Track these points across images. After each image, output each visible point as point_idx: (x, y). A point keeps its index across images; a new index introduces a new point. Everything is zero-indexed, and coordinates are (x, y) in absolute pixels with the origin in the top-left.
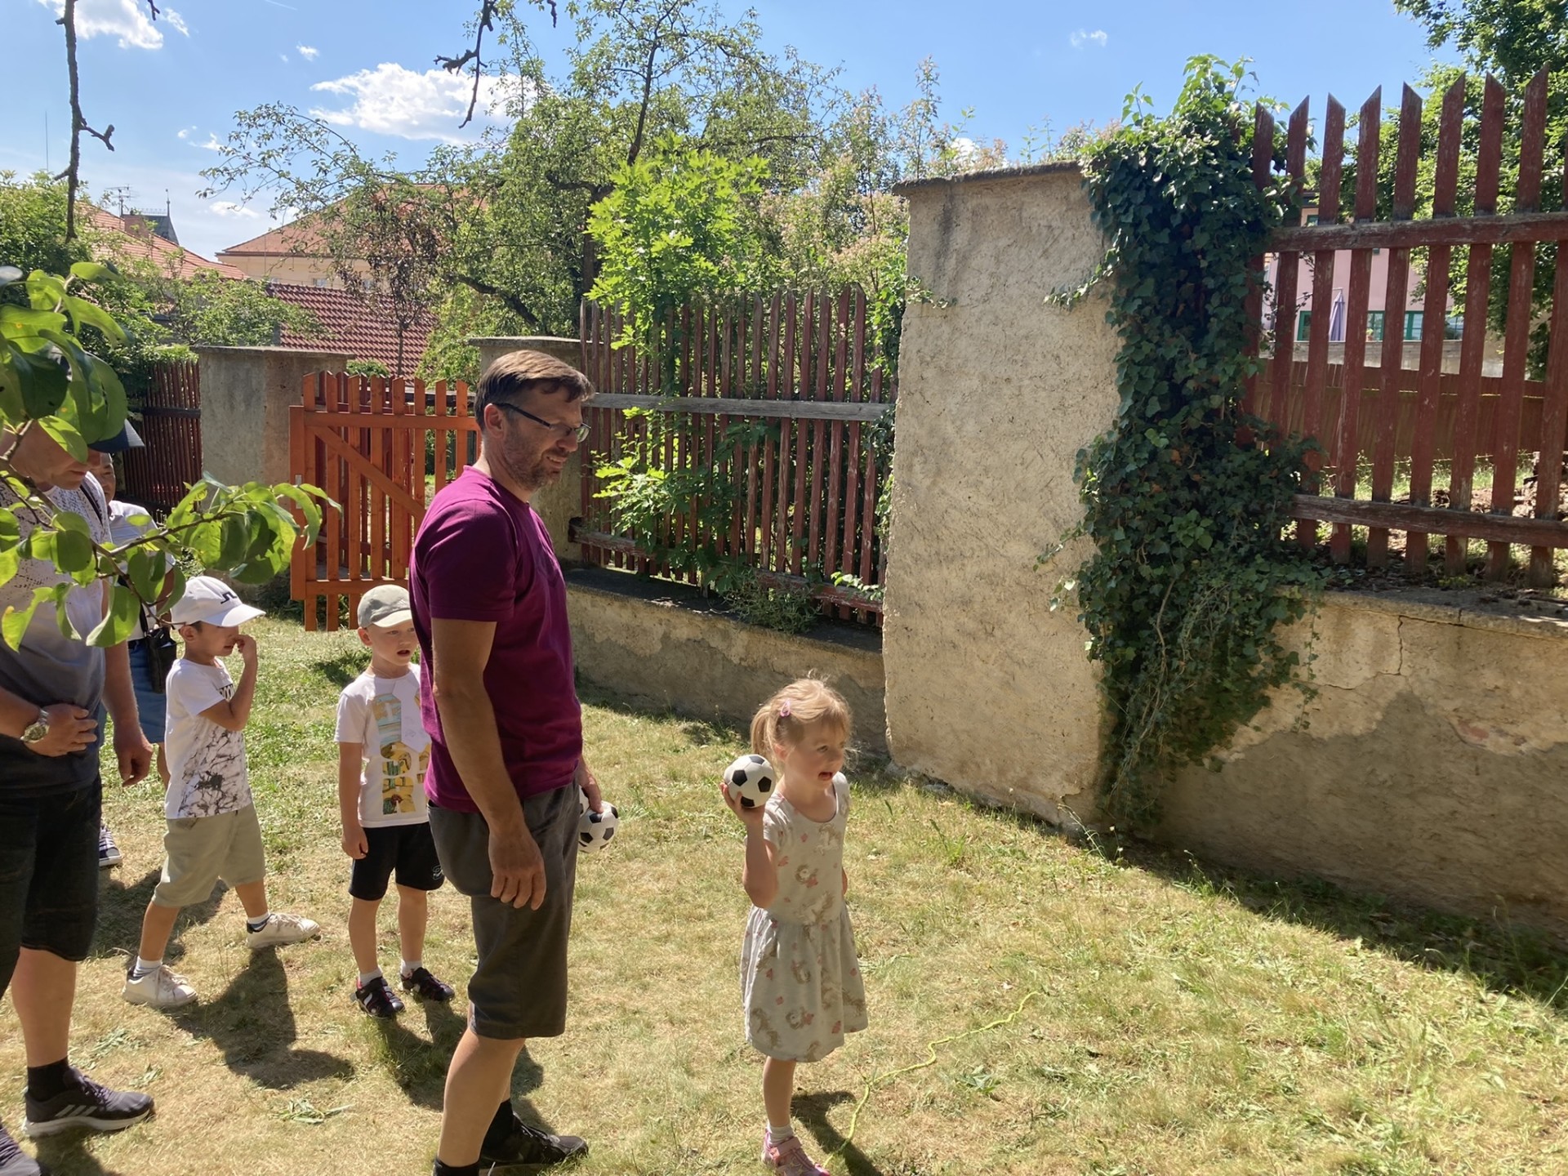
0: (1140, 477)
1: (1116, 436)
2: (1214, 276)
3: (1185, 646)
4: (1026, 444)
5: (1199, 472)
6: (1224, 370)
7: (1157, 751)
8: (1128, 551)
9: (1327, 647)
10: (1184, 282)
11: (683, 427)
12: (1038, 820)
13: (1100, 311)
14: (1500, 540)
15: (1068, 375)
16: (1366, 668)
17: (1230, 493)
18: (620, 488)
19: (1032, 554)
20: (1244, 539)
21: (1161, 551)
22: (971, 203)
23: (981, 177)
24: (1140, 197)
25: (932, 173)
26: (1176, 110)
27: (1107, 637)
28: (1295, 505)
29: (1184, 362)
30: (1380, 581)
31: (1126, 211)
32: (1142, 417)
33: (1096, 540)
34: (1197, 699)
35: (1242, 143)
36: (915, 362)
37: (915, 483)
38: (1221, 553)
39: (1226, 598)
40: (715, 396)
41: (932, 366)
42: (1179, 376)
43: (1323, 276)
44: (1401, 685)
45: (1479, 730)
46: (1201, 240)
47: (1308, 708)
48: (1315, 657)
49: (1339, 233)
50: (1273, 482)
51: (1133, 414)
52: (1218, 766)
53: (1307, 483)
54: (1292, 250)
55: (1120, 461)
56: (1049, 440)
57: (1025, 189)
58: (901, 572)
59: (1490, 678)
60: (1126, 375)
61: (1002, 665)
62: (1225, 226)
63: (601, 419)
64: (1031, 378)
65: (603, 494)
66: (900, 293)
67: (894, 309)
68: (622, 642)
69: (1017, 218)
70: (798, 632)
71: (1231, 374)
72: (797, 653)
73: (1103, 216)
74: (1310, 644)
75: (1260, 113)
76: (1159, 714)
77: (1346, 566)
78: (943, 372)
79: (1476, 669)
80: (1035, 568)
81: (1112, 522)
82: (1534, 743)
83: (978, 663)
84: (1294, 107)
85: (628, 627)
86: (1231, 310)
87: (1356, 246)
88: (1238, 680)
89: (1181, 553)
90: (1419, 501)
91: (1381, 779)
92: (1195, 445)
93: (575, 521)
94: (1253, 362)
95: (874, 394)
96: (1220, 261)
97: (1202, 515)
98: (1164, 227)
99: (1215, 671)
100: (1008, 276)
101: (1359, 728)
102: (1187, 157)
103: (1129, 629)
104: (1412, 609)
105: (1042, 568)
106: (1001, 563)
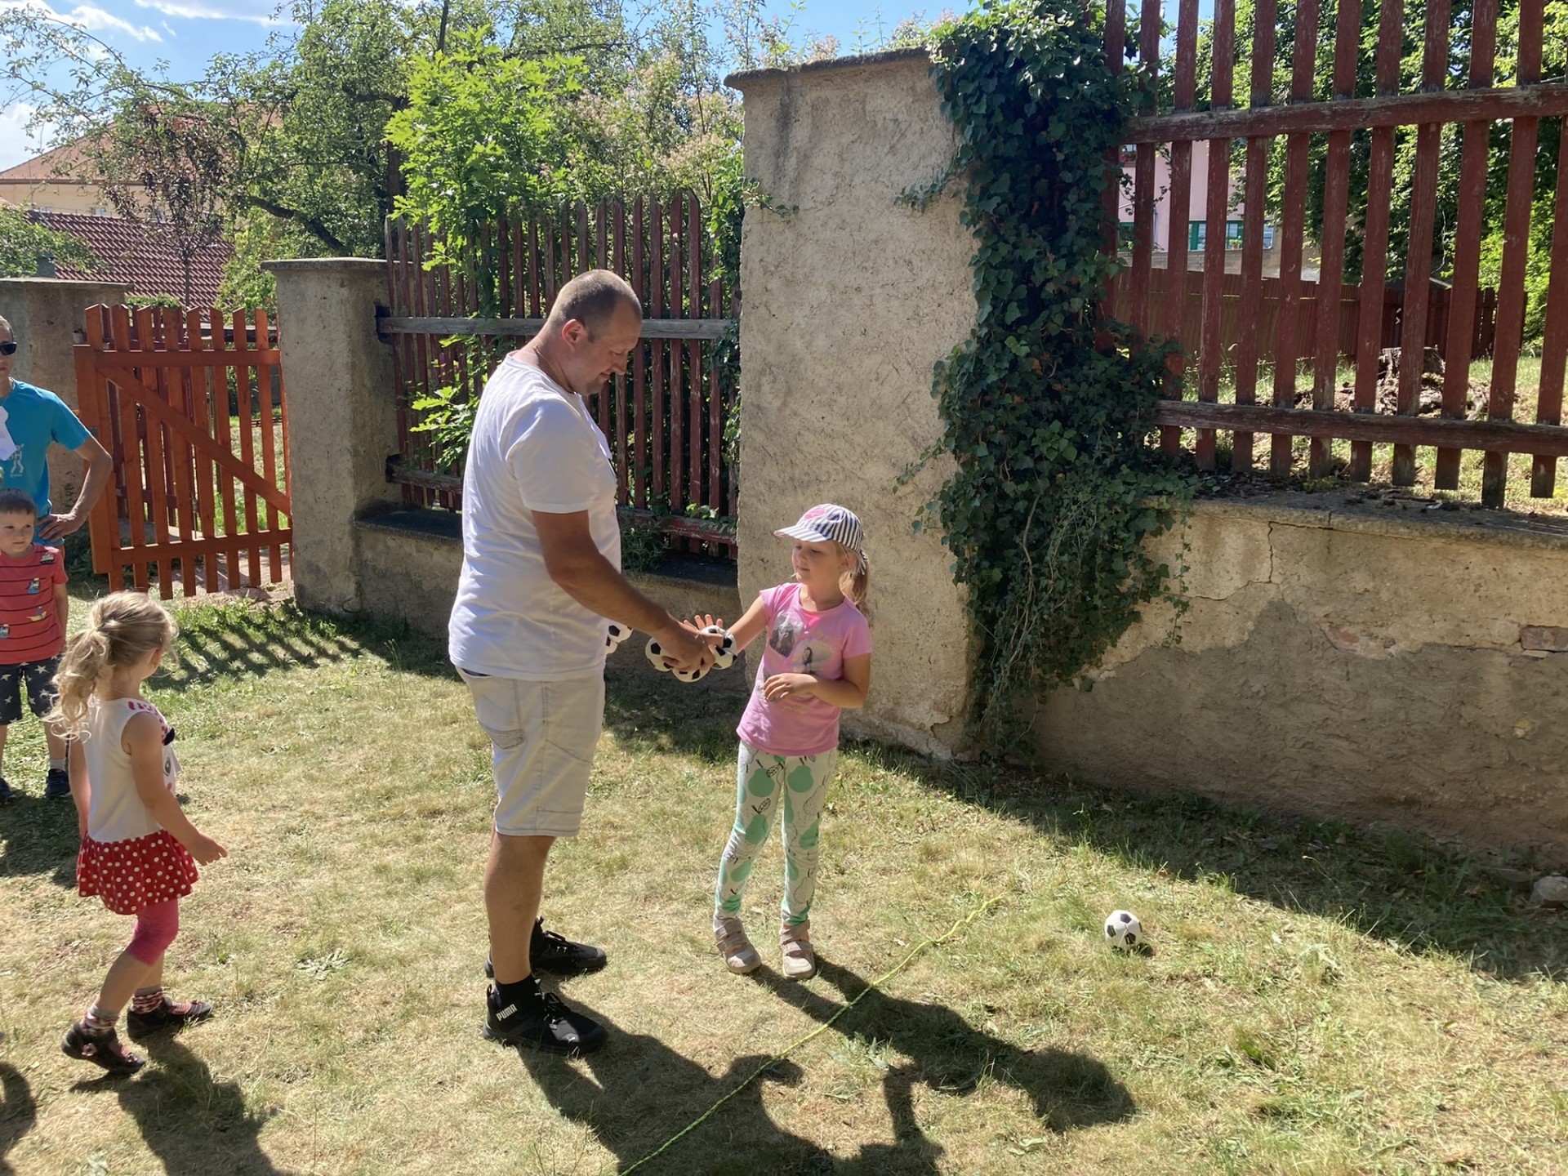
0: (1000, 388)
1: (974, 346)
2: (1070, 170)
3: (1053, 565)
4: (880, 358)
5: (1060, 382)
6: (1085, 272)
7: (1027, 674)
8: (992, 467)
9: (1198, 557)
10: (1038, 178)
12: (910, 752)
13: (951, 210)
14: (1363, 439)
15: (921, 282)
16: (1236, 577)
17: (1092, 401)
18: (440, 420)
19: (891, 476)
20: (1108, 449)
21: (1024, 466)
22: (810, 95)
23: (819, 66)
24: (992, 84)
25: (762, 67)
27: (972, 558)
28: (1158, 411)
29: (1043, 263)
30: (1247, 487)
31: (978, 101)
32: (1002, 324)
33: (957, 458)
34: (1065, 617)
35: (1093, 27)
36: (758, 272)
37: (765, 405)
38: (1086, 465)
39: (1094, 512)
41: (776, 276)
42: (1038, 279)
43: (1181, 167)
44: (1272, 592)
45: (1349, 635)
46: (1057, 131)
47: (1179, 621)
48: (1187, 569)
49: (1196, 123)
50: (1135, 389)
51: (992, 321)
52: (1089, 685)
53: (1170, 388)
54: (1148, 141)
55: (980, 372)
56: (905, 353)
57: (867, 81)
58: (754, 500)
59: (1360, 581)
60: (984, 278)
62: (1081, 115)
63: (415, 347)
64: (882, 286)
65: (422, 428)
66: (736, 197)
67: (731, 216)
69: (861, 111)
70: (647, 569)
71: (1093, 274)
73: (953, 107)
74: (1181, 556)
76: (1029, 637)
77: (1211, 473)
78: (789, 282)
79: (1346, 572)
80: (895, 490)
81: (973, 437)
82: (1403, 645)
86: (1091, 205)
87: (1214, 135)
88: (1107, 596)
89: (1045, 466)
90: (1283, 403)
91: (1254, 690)
92: (1055, 353)
93: (392, 459)
94: (1114, 262)
95: (714, 309)
96: (1077, 153)
97: (1066, 426)
98: (1017, 117)
99: (1084, 589)
100: (853, 175)
101: (1231, 639)
102: (1042, 39)
103: (995, 547)
104: (1281, 515)
105: (903, 490)
106: (860, 485)
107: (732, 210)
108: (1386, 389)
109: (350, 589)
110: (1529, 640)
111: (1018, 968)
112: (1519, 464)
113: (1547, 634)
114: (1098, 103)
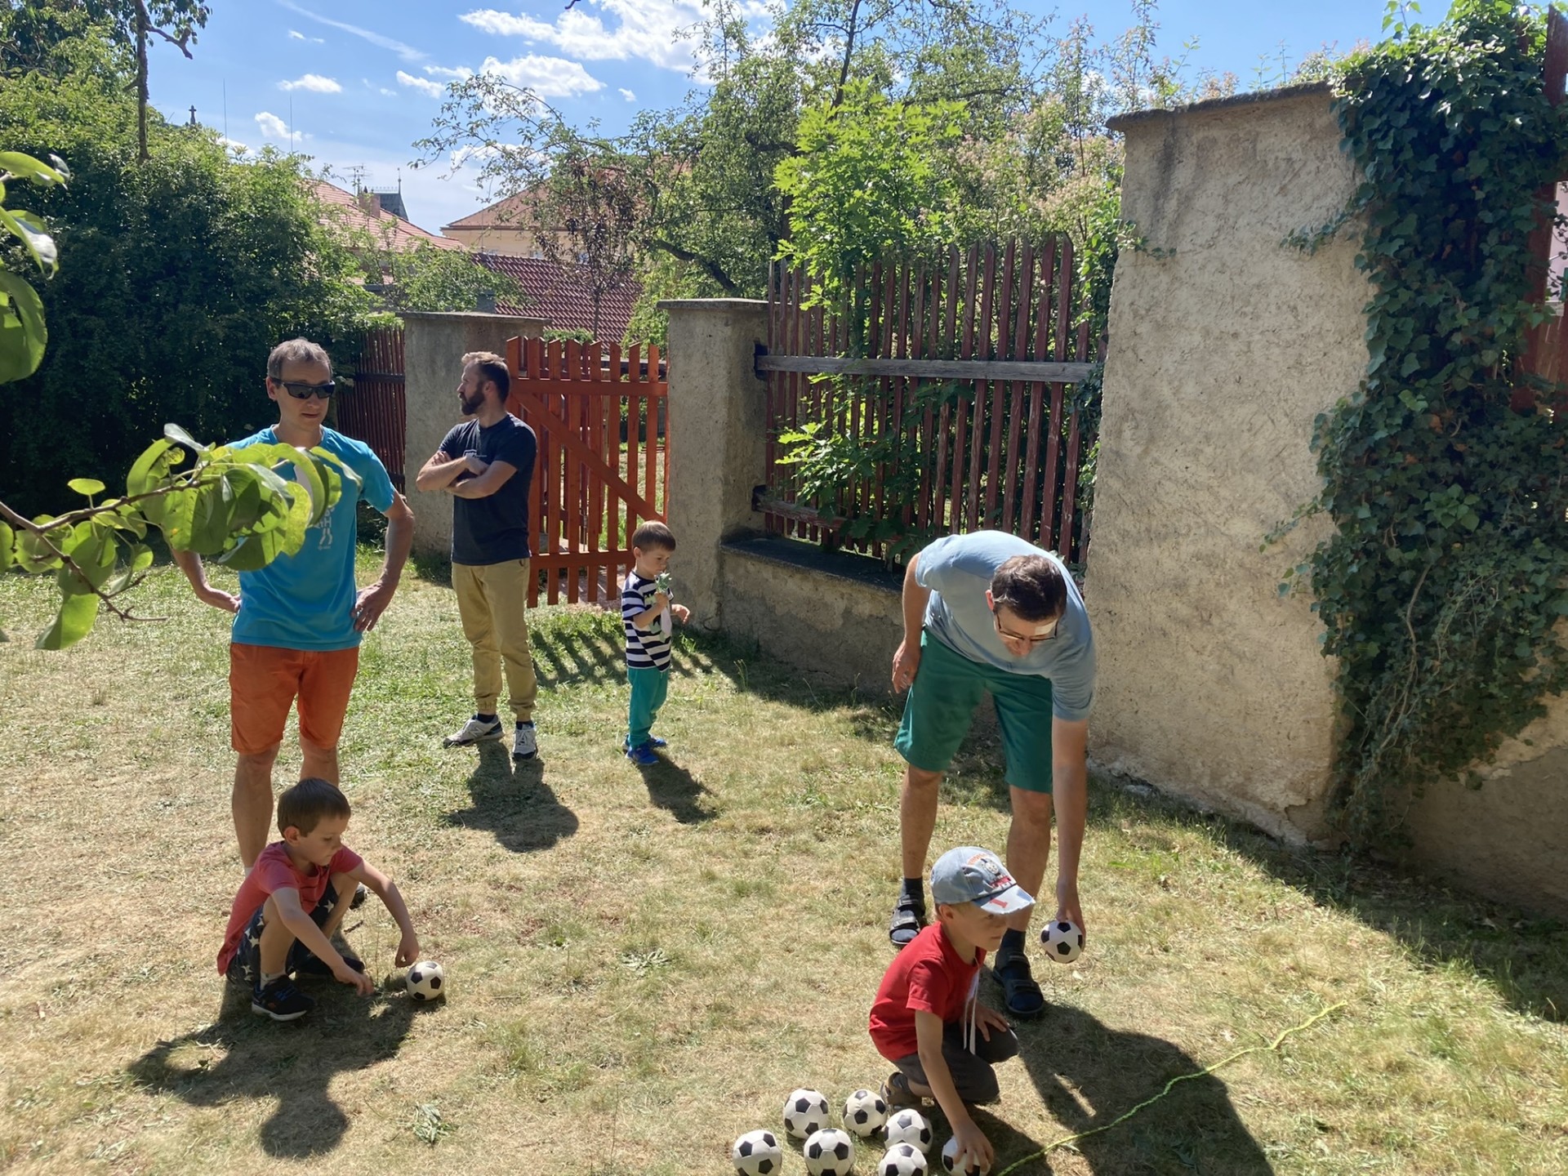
0: (1389, 446)
1: (1363, 398)
2: (1491, 209)
3: (1441, 644)
4: (1254, 407)
5: (1464, 441)
6: (1501, 321)
7: (1403, 762)
10: (1453, 219)
11: (870, 391)
12: (1257, 832)
13: (1346, 254)
15: (1307, 329)
17: (1502, 465)
18: (803, 454)
19: (1258, 533)
20: (1520, 520)
21: (1414, 532)
22: (1196, 136)
23: (1207, 105)
24: (1402, 118)
25: (1148, 108)
26: (1451, 15)
27: (1345, 629)
29: (1450, 312)
31: (1384, 137)
32: (1396, 376)
33: (1335, 519)
34: (1453, 704)
35: (1531, 52)
36: (1128, 315)
37: (1125, 451)
38: (1489, 536)
39: (1495, 588)
40: (905, 357)
41: (1147, 319)
42: (1443, 328)
46: (1477, 166)
51: (1386, 373)
52: (1477, 784)
55: (1368, 424)
56: (1283, 403)
57: (1260, 118)
58: (1106, 550)
60: (1379, 327)
61: (1220, 657)
62: (1508, 149)
63: (787, 384)
64: (1262, 333)
65: (786, 460)
66: (1110, 239)
67: (1104, 258)
68: (802, 615)
69: (1251, 151)
71: (1510, 324)
73: (1356, 143)
75: (1553, 18)
76: (1406, 720)
78: (1159, 327)
80: (1262, 549)
81: (1355, 497)
83: (1191, 654)
85: (809, 601)
86: (1515, 248)
88: (1506, 685)
92: (1459, 410)
93: (759, 489)
94: (1538, 311)
95: (1080, 354)
96: (1501, 191)
97: (1467, 491)
98: (1431, 153)
99: (1478, 674)
100: (1238, 217)
102: (1465, 68)
103: (1373, 622)
105: (1271, 550)
106: (1222, 542)
107: (1105, 254)
109: (711, 608)
111: (1361, 1086)
114: (1531, 135)
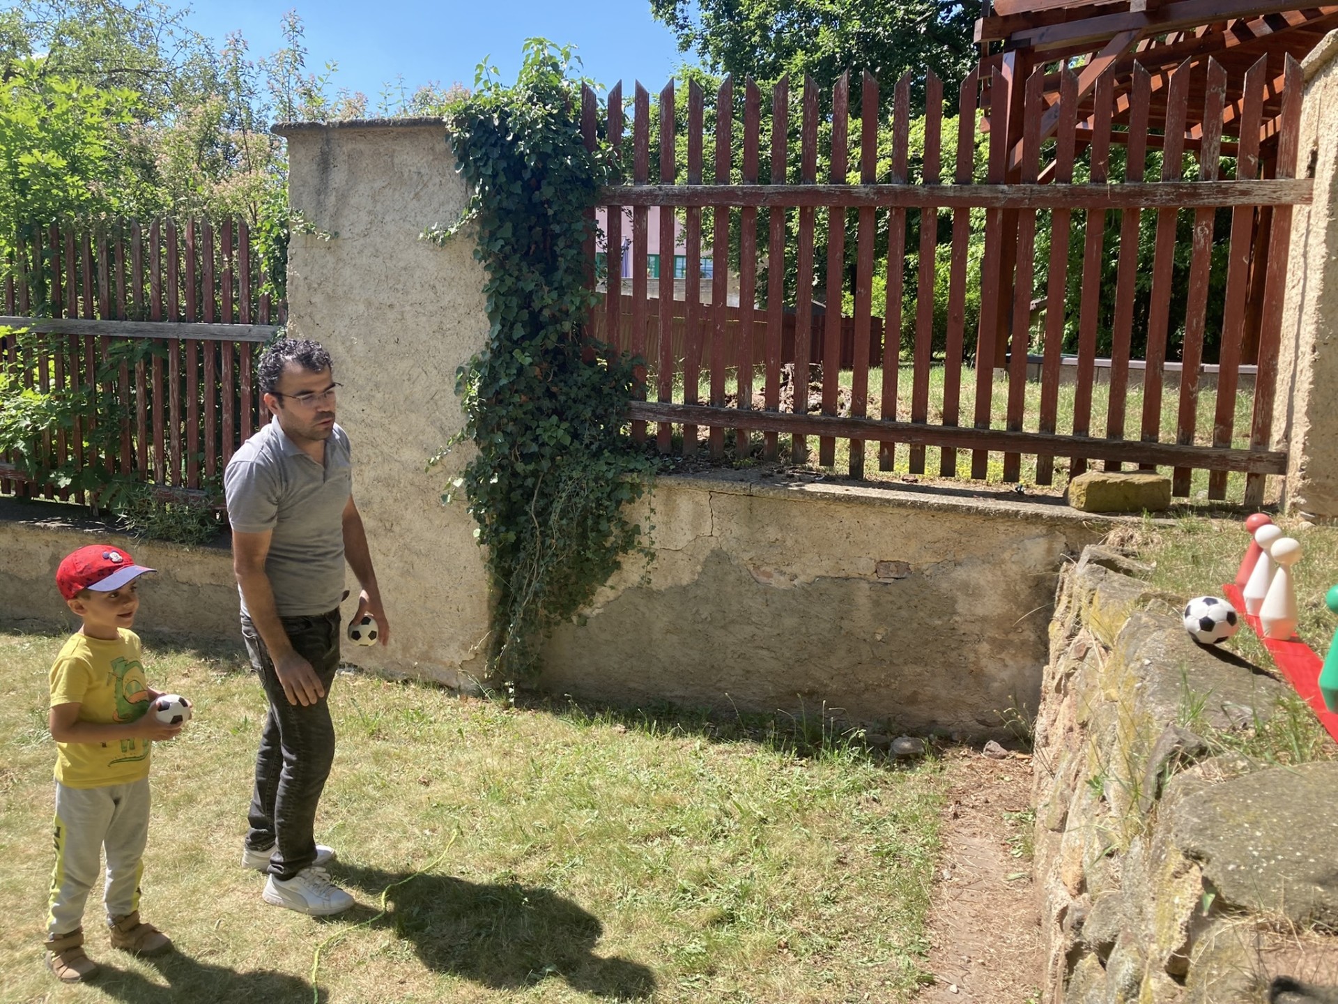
0: (510, 389)
1: (488, 356)
2: (558, 223)
3: (555, 528)
4: (411, 362)
5: (556, 385)
6: (572, 302)
7: (536, 614)
8: (507, 452)
9: (661, 518)
10: (534, 227)
11: (59, 348)
13: (468, 248)
14: (772, 428)
15: (444, 303)
16: (688, 533)
17: (581, 401)
19: (423, 458)
20: (594, 437)
21: (531, 450)
22: (344, 148)
23: (353, 124)
24: (496, 152)
25: (305, 121)
26: (520, 81)
27: (492, 524)
28: (630, 409)
29: (540, 294)
30: (694, 466)
31: (485, 165)
32: (510, 339)
33: (478, 443)
34: (565, 568)
35: (573, 114)
36: (303, 288)
38: (578, 450)
39: (584, 485)
40: (93, 317)
41: (320, 291)
42: (536, 305)
43: (641, 225)
44: (713, 544)
45: (767, 572)
46: (547, 192)
47: (649, 567)
48: (653, 527)
49: (650, 193)
50: (613, 392)
51: (502, 337)
52: (584, 621)
53: (638, 391)
54: (616, 204)
55: (494, 376)
56: (431, 359)
57: (395, 139)
59: (772, 533)
60: (495, 303)
62: (565, 181)
64: (411, 305)
66: (283, 225)
67: (278, 240)
68: (3, 567)
69: (390, 163)
70: (200, 543)
71: (577, 304)
72: (200, 563)
73: (466, 166)
74: (649, 518)
75: (585, 90)
76: (538, 585)
77: (668, 455)
78: (329, 298)
79: (763, 527)
80: (427, 470)
81: (491, 428)
82: (803, 578)
83: (379, 557)
84: (610, 87)
85: (8, 553)
86: (575, 251)
87: (663, 204)
88: (596, 550)
89: (547, 451)
90: (717, 403)
91: (703, 617)
92: (551, 362)
94: (593, 294)
95: (262, 317)
96: (563, 210)
97: (561, 420)
98: (516, 179)
99: (579, 545)
100: (384, 214)
101: (686, 579)
102: (534, 121)
103: (510, 517)
104: (719, 486)
105: (433, 470)
106: (396, 467)
107: (278, 236)
108: (786, 393)
110: (882, 571)
112: (872, 448)
113: (892, 567)
114: (578, 173)
